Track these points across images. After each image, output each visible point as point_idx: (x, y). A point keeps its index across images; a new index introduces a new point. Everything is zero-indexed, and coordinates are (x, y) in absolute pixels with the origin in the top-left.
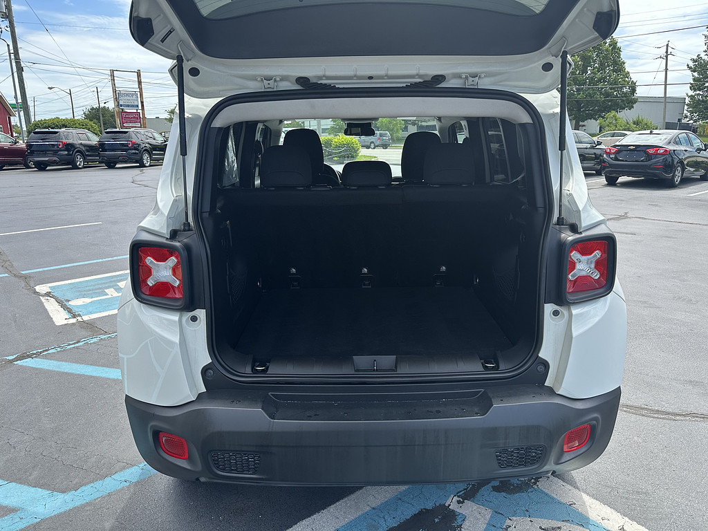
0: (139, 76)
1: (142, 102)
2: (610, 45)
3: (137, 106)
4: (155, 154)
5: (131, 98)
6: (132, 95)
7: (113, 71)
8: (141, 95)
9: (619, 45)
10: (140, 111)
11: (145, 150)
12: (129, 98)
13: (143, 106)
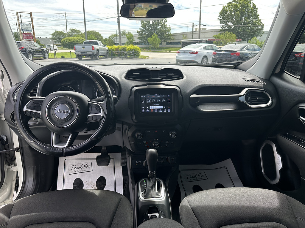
0: (31, 15)
1: (33, 29)
2: (253, 7)
3: (31, 30)
4: (36, 54)
5: (28, 26)
6: (28, 25)
7: (18, 13)
8: (33, 25)
9: (257, 7)
10: (33, 33)
11: (30, 52)
12: (26, 26)
13: (34, 30)
